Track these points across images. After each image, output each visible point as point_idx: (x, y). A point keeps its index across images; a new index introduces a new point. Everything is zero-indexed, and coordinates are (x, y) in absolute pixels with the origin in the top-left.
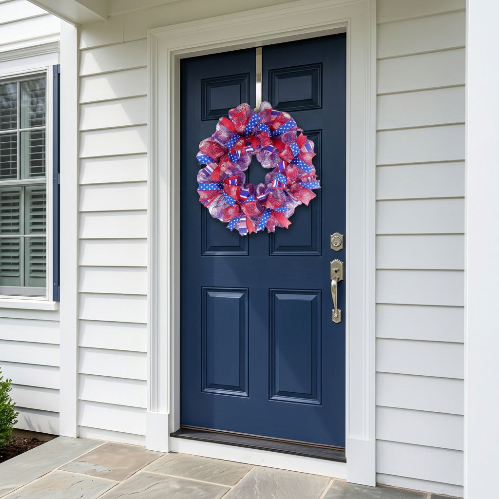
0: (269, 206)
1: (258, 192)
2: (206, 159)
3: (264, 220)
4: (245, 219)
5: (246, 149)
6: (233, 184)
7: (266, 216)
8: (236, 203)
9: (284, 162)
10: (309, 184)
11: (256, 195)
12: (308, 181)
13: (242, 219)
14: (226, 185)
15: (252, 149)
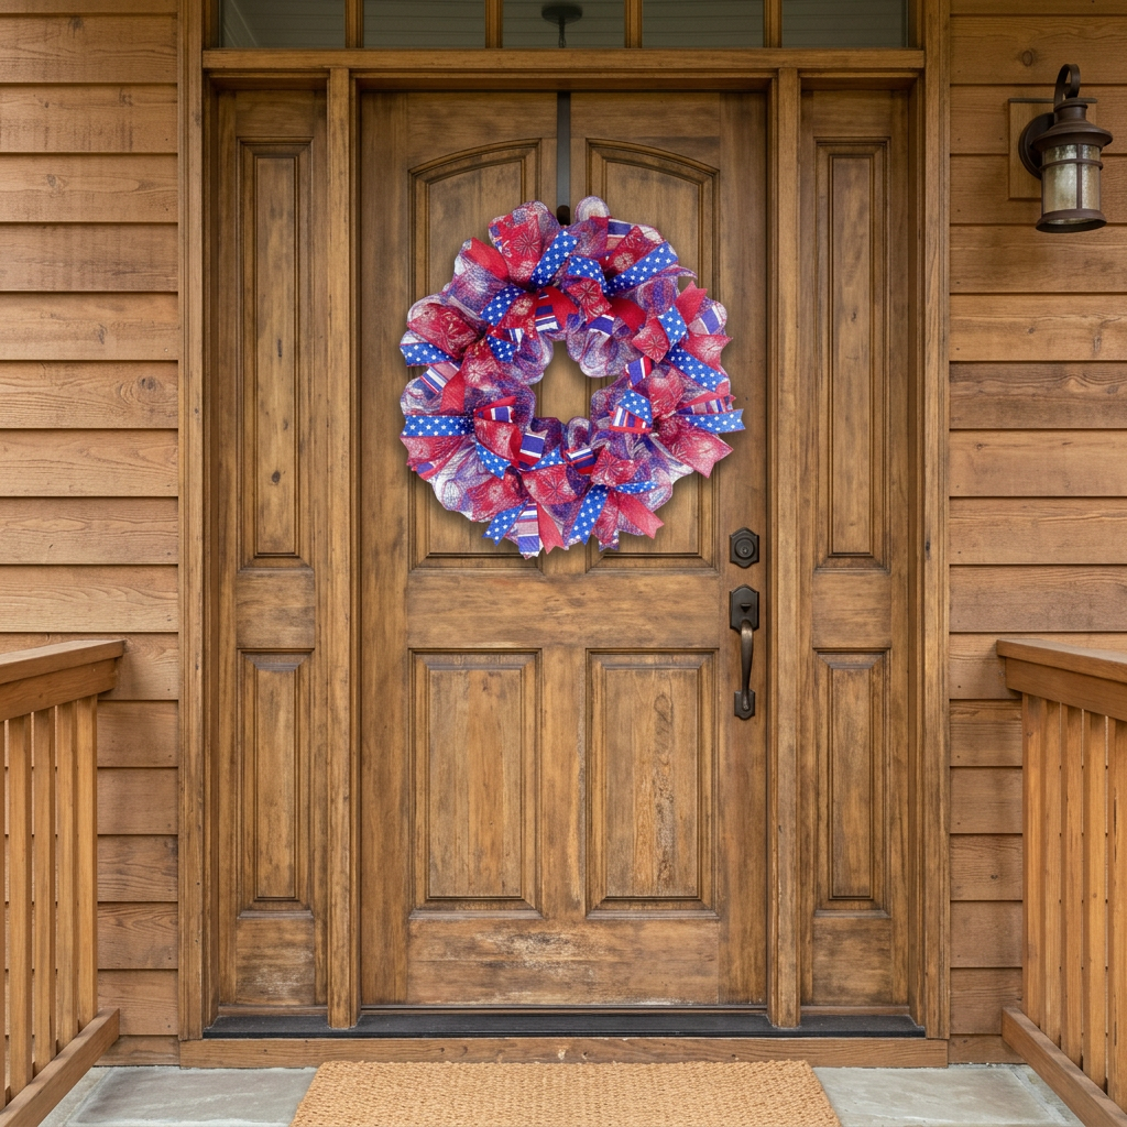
0: (602, 478)
1: (571, 440)
2: (426, 352)
3: (588, 516)
4: (534, 513)
5: (538, 324)
6: (501, 420)
7: (594, 504)
8: (509, 470)
9: (642, 360)
10: (712, 420)
11: (565, 447)
12: (710, 411)
13: (527, 514)
14: (481, 423)
15: (554, 325)
